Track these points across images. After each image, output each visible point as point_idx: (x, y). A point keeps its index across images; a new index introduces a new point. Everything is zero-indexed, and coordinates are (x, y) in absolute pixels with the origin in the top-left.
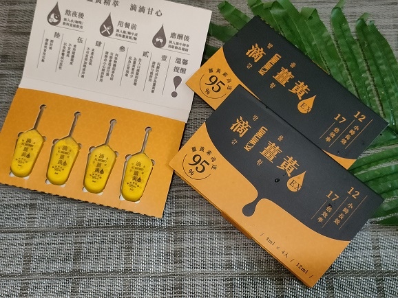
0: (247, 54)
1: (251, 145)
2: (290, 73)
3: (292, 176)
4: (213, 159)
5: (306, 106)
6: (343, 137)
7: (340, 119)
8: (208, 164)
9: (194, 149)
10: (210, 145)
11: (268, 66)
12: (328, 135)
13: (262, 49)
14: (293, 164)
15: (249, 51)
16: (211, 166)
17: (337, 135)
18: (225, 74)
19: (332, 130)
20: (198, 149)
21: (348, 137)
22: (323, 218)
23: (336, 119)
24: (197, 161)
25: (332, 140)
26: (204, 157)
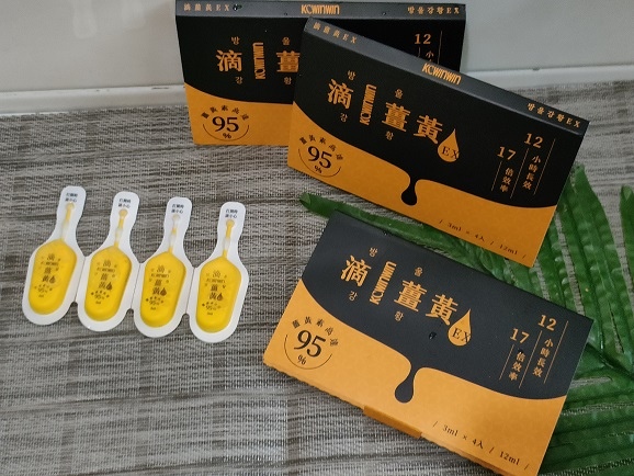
1: (378, 294)
3: (452, 324)
4: (329, 331)
8: (324, 340)
9: (296, 324)
10: (318, 312)
14: (449, 305)
16: (328, 341)
20: (302, 322)
22: (516, 372)
24: (306, 340)
26: (316, 331)
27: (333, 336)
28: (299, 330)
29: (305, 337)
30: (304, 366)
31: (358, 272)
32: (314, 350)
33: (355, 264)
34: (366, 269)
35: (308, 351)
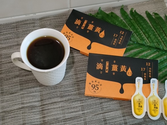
0: (75, 23)
2: (93, 25)
4: (99, 83)
5: (102, 35)
6: (119, 41)
7: (116, 35)
8: (98, 85)
9: (90, 84)
11: (84, 25)
12: (113, 42)
13: (80, 20)
15: (75, 22)
17: (116, 41)
18: (70, 33)
19: (114, 40)
20: (91, 83)
21: (120, 41)
23: (114, 36)
24: (94, 87)
25: (115, 44)
26: (95, 84)
27: (100, 84)
28: (91, 85)
29: (93, 86)
30: (96, 93)
31: (100, 66)
32: (97, 88)
33: (99, 65)
34: (102, 65)
35: (95, 89)
